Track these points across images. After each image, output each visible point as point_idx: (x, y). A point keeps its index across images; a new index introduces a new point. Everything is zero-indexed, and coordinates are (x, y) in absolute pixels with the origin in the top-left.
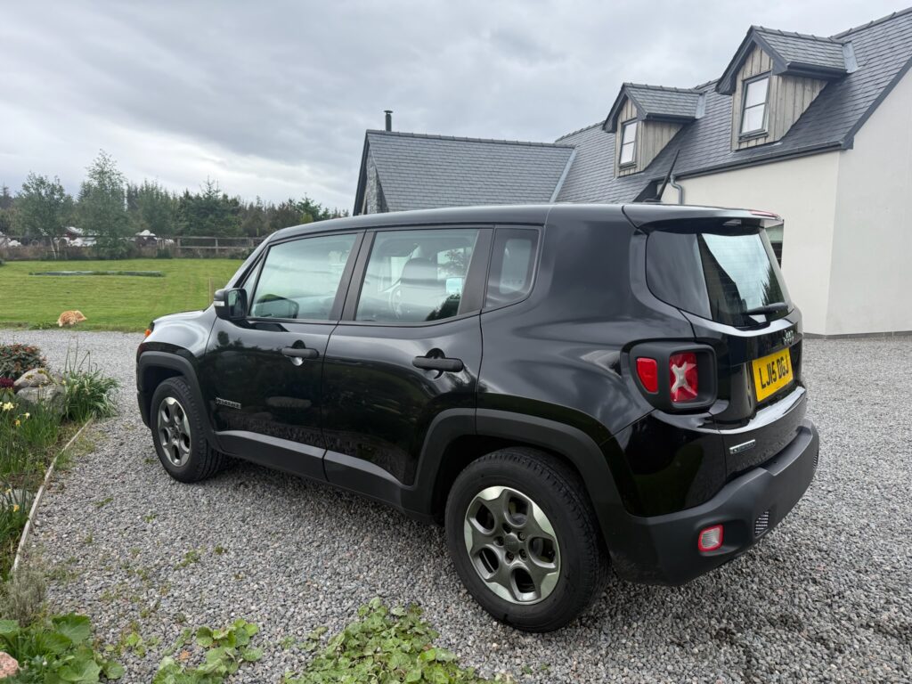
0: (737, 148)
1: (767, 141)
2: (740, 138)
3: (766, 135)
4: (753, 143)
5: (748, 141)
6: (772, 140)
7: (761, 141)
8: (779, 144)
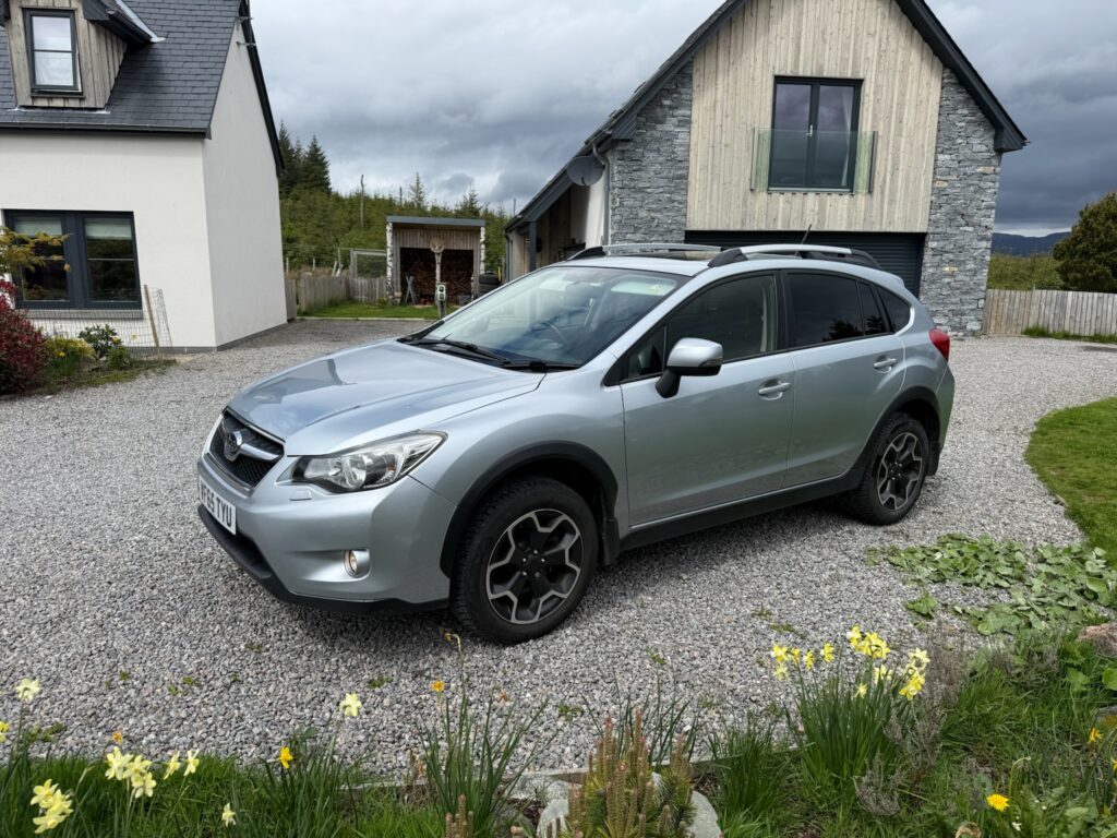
0: (29, 103)
1: (84, 105)
2: (32, 91)
3: (81, 96)
4: (59, 103)
5: (50, 99)
6: (92, 106)
7: (73, 103)
8: (104, 112)
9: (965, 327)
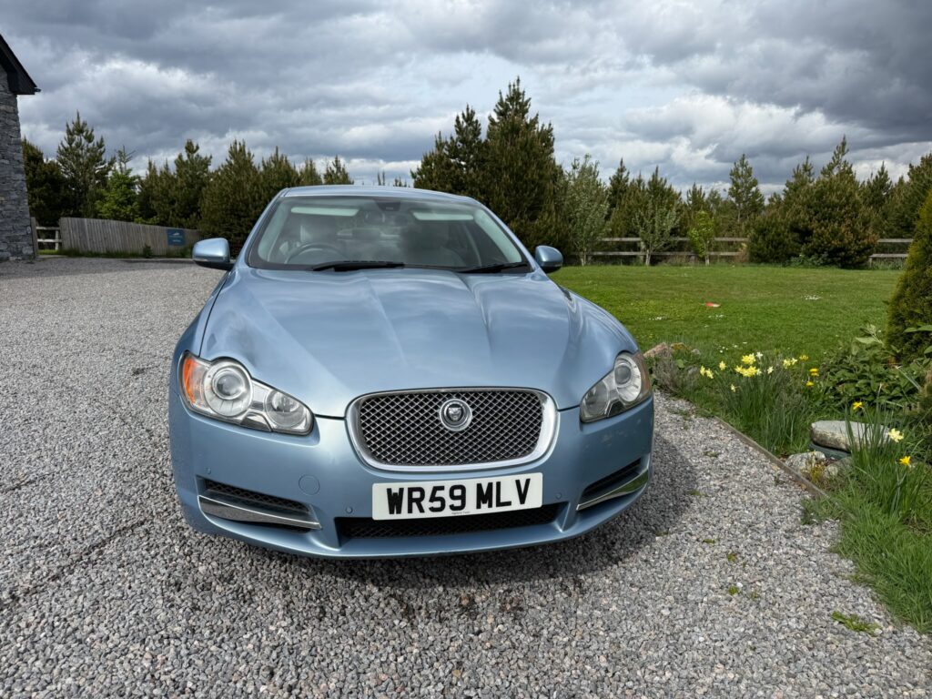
9: (21, 252)
